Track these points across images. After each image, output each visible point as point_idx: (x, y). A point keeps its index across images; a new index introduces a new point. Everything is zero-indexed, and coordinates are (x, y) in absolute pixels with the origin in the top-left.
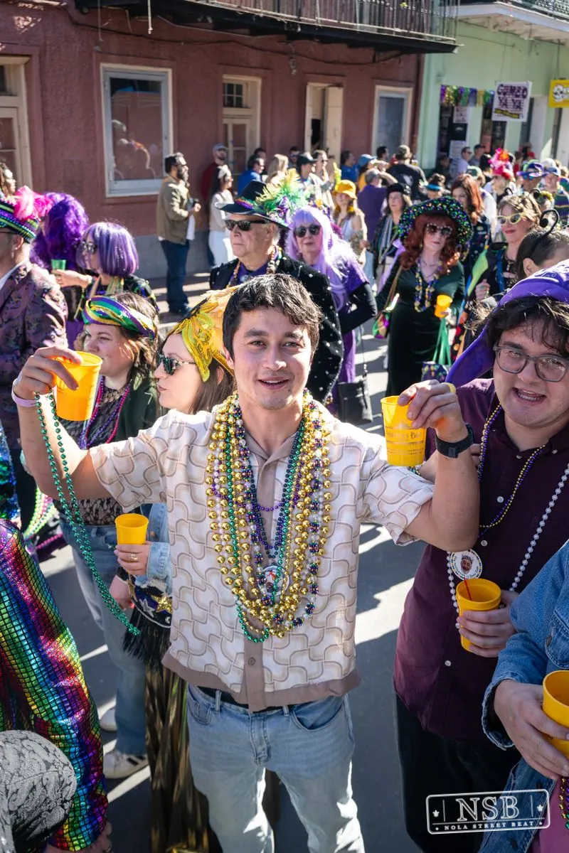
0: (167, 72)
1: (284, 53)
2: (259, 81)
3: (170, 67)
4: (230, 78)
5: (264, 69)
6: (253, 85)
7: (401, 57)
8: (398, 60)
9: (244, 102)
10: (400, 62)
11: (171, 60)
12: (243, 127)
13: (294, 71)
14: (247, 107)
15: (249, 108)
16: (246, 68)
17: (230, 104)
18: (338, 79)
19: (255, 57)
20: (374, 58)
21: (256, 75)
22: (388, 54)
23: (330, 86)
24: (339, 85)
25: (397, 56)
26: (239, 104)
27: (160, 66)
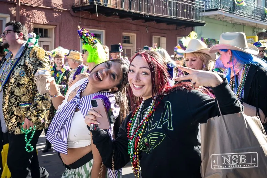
0: (103, 31)
1: (144, 26)
2: (135, 35)
3: (104, 30)
4: (125, 34)
5: (137, 31)
6: (133, 36)
7: (186, 28)
8: (185, 29)
9: (130, 42)
10: (186, 30)
11: (104, 28)
12: (130, 50)
13: (148, 32)
14: (131, 43)
15: (133, 44)
16: (131, 31)
17: (125, 42)
18: (163, 35)
19: (134, 27)
20: (176, 28)
21: (134, 33)
22: (181, 27)
23: (161, 37)
24: (164, 37)
25: (184, 28)
26: (129, 42)
27: (101, 29)
